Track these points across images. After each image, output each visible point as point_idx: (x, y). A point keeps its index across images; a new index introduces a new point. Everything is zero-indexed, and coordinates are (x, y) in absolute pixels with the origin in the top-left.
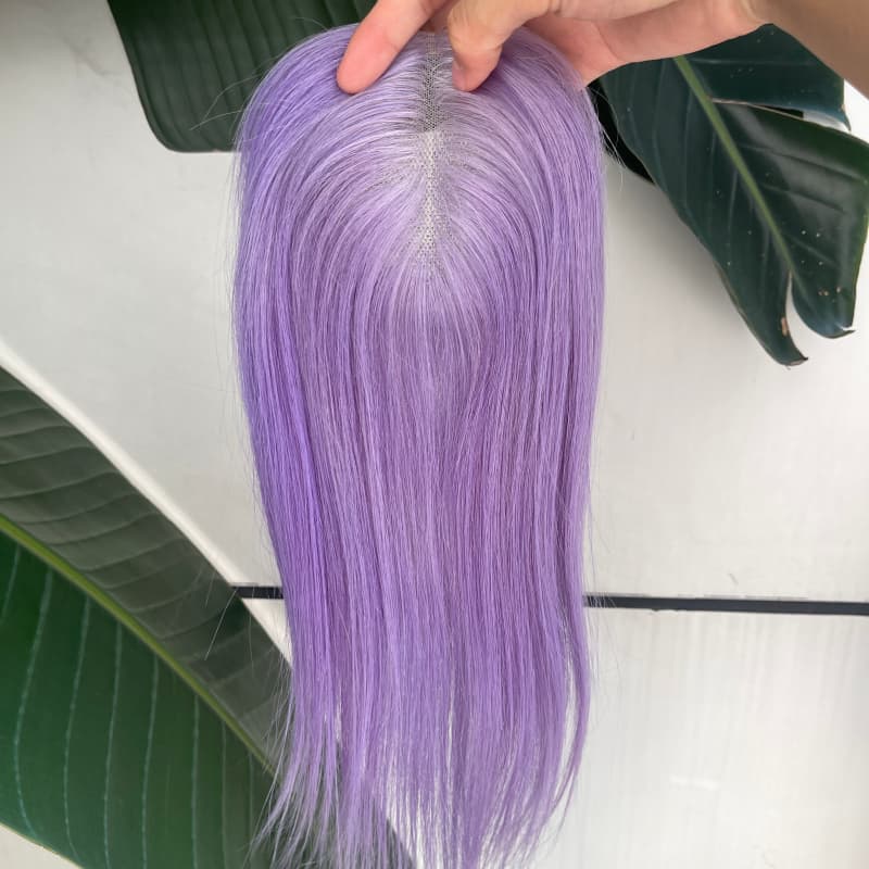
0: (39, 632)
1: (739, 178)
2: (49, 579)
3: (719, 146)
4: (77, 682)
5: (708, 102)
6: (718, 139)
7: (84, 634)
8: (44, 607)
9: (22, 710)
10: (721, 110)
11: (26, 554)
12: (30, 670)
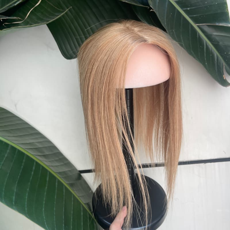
1: (206, 42)
3: (199, 35)
5: (195, 26)
10: (199, 27)
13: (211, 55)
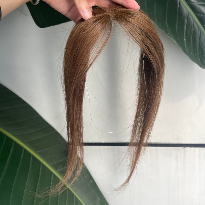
2: (13, 144)
4: (18, 171)
7: (22, 158)
13: (193, 29)
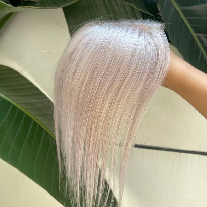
0: (41, 142)
1: (202, 52)
2: (44, 132)
3: (197, 45)
5: (195, 35)
6: (197, 43)
8: (43, 137)
9: (37, 157)
10: (198, 36)
11: (40, 126)
12: (39, 150)
